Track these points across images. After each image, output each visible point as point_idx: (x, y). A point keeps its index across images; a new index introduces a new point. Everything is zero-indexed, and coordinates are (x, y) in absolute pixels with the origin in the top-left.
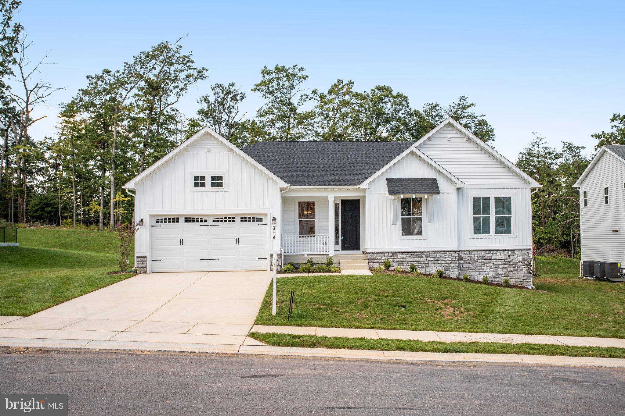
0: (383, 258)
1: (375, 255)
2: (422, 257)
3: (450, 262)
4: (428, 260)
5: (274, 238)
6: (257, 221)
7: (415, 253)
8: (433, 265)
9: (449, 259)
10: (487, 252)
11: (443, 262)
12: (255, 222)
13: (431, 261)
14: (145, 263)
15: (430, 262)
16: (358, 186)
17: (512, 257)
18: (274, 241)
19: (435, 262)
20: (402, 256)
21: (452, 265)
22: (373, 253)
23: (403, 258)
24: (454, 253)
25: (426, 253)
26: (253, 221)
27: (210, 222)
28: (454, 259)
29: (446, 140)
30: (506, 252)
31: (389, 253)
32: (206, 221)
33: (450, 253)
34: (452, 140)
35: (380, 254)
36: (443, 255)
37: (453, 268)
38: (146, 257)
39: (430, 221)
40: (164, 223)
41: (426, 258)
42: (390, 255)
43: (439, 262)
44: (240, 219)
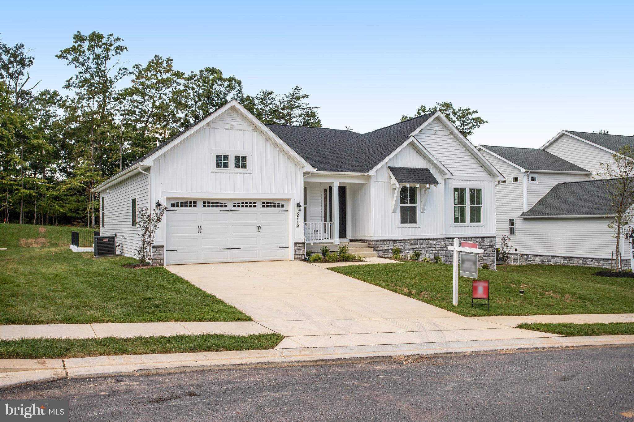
0: (385, 246)
1: (378, 243)
2: (417, 244)
3: (439, 249)
4: (422, 247)
5: (298, 225)
6: (279, 207)
7: (412, 241)
8: (425, 252)
9: (438, 246)
10: (464, 239)
11: (434, 249)
12: (277, 208)
13: (424, 248)
14: (162, 253)
15: (423, 249)
16: (368, 174)
17: (482, 244)
18: (298, 228)
19: (427, 249)
20: (401, 244)
21: (440, 252)
22: (377, 241)
23: (401, 246)
24: (442, 240)
25: (420, 241)
26: (275, 207)
27: (230, 207)
28: (442, 247)
29: (433, 132)
30: (478, 240)
31: (390, 240)
32: (226, 206)
33: (439, 240)
34: (438, 133)
35: (382, 242)
36: (434, 243)
37: (442, 254)
38: (162, 247)
39: (423, 210)
40: (180, 208)
41: (419, 246)
42: (391, 242)
43: (430, 249)
44: (261, 205)
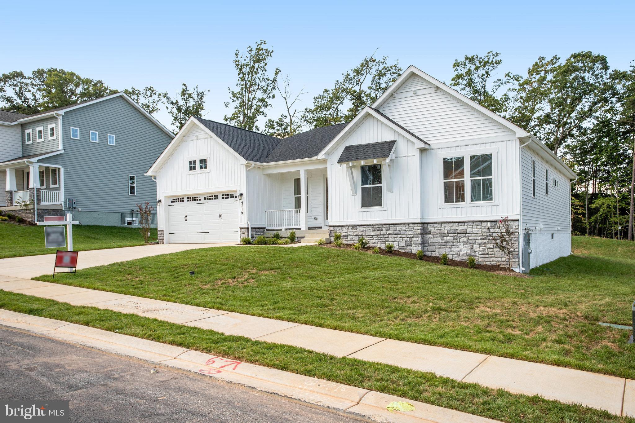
0: (343, 231)
1: (336, 228)
2: (382, 230)
3: (412, 236)
4: (387, 233)
5: (242, 213)
6: (233, 197)
7: (375, 227)
8: (393, 240)
9: (410, 233)
10: (460, 224)
11: (404, 236)
12: (232, 199)
13: (391, 234)
14: (162, 235)
15: (390, 236)
16: (316, 157)
17: (492, 231)
18: (242, 215)
19: (396, 236)
20: (362, 229)
21: (414, 239)
22: (334, 226)
23: (362, 231)
24: (416, 225)
25: (385, 226)
26: (231, 197)
27: (203, 200)
28: (415, 233)
29: (411, 94)
30: (484, 224)
31: (349, 226)
32: (200, 200)
33: (412, 225)
34: (419, 93)
35: (340, 228)
36: (404, 228)
37: (415, 242)
38: (163, 231)
39: (390, 190)
40: (175, 203)
41: (385, 232)
42: (350, 228)
43: (399, 236)
44: (222, 197)
